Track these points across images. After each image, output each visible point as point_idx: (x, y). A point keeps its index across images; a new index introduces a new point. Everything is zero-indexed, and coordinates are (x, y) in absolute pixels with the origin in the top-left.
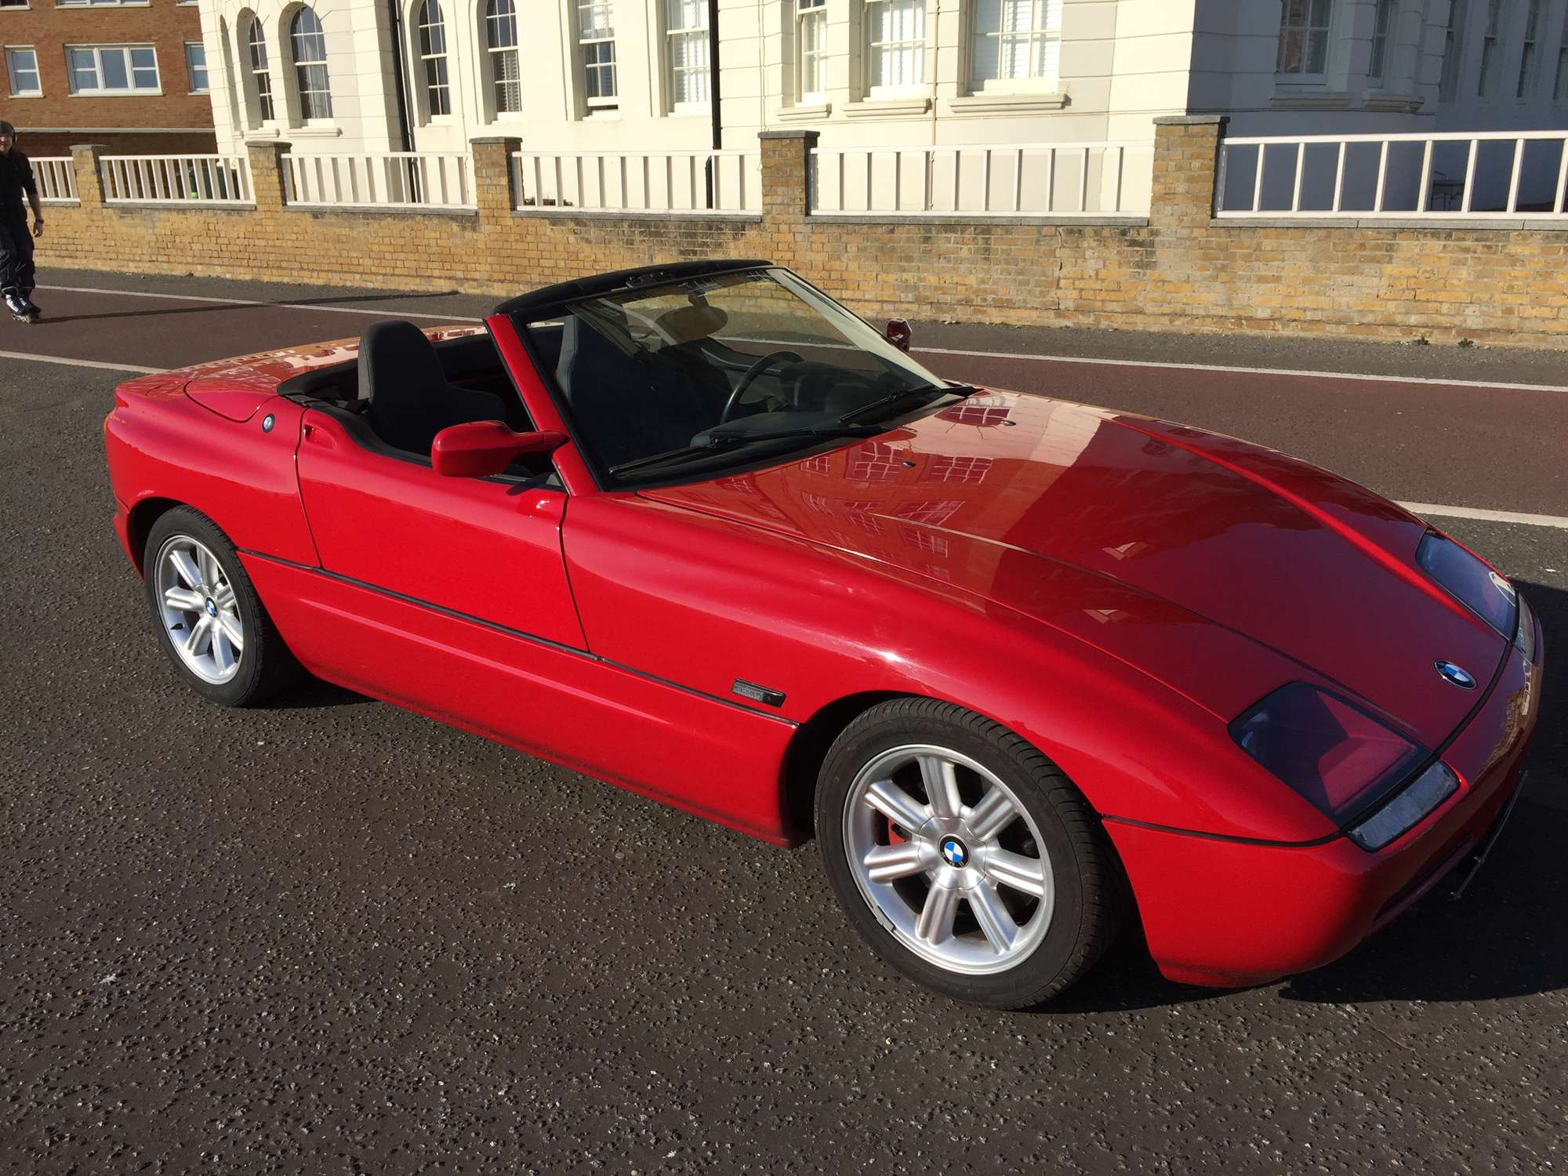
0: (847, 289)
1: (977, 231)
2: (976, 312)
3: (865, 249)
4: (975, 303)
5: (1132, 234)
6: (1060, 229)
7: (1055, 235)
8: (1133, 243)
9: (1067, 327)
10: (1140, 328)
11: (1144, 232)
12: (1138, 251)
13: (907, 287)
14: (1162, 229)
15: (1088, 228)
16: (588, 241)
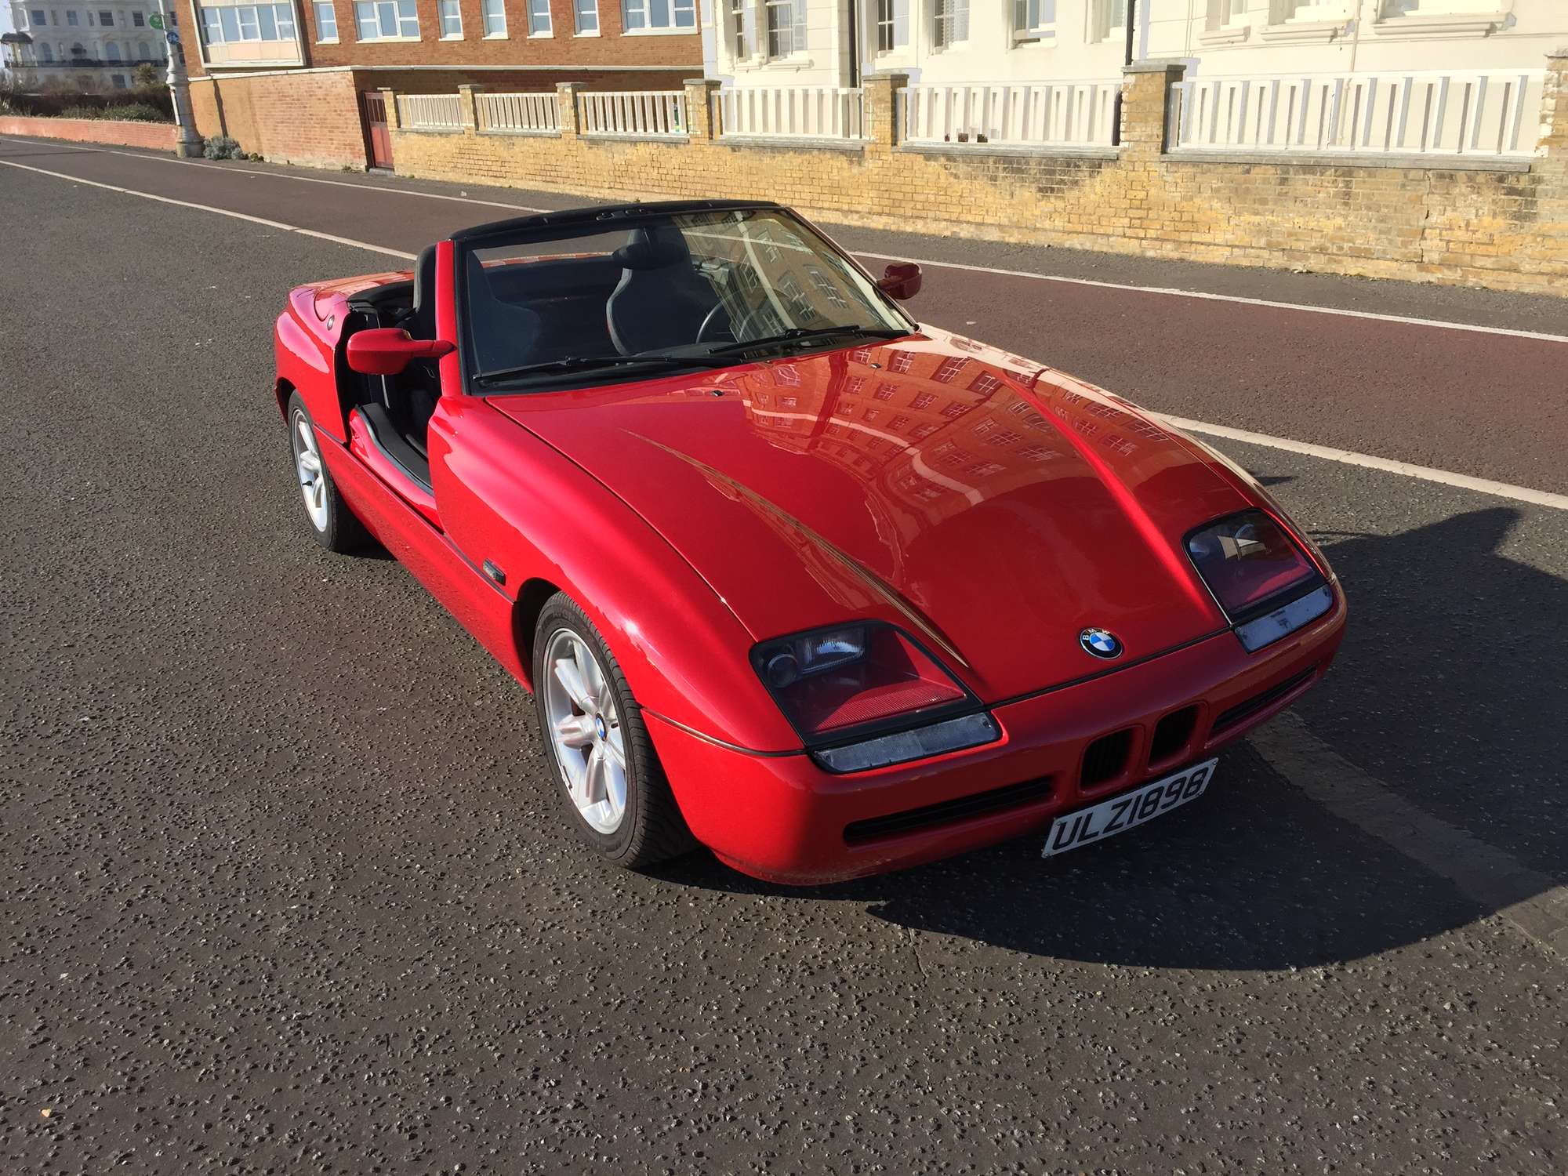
0: (1197, 231)
1: (1338, 173)
2: (1330, 261)
3: (1218, 190)
4: (1330, 251)
5: (1511, 181)
6: (1430, 174)
7: (1424, 180)
8: (1511, 191)
9: (1429, 282)
10: (1512, 288)
11: (1524, 179)
12: (1516, 201)
13: (1259, 231)
14: (1547, 176)
15: (1461, 173)
16: (956, 176)
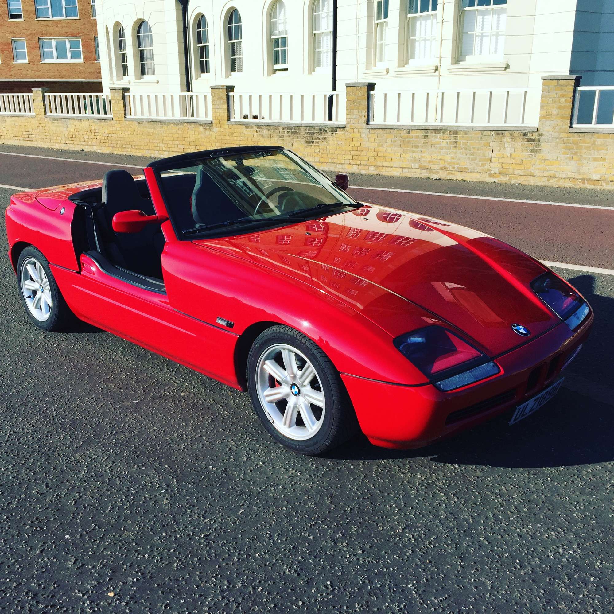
0: (386, 161)
1: (451, 133)
2: (449, 174)
3: (395, 142)
4: (448, 169)
5: (529, 135)
6: (493, 133)
7: (490, 136)
8: (529, 140)
9: (495, 182)
10: (532, 183)
11: (535, 134)
12: (532, 144)
13: (415, 160)
14: (545, 133)
15: (507, 132)
16: (262, 136)
